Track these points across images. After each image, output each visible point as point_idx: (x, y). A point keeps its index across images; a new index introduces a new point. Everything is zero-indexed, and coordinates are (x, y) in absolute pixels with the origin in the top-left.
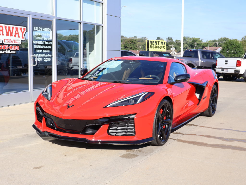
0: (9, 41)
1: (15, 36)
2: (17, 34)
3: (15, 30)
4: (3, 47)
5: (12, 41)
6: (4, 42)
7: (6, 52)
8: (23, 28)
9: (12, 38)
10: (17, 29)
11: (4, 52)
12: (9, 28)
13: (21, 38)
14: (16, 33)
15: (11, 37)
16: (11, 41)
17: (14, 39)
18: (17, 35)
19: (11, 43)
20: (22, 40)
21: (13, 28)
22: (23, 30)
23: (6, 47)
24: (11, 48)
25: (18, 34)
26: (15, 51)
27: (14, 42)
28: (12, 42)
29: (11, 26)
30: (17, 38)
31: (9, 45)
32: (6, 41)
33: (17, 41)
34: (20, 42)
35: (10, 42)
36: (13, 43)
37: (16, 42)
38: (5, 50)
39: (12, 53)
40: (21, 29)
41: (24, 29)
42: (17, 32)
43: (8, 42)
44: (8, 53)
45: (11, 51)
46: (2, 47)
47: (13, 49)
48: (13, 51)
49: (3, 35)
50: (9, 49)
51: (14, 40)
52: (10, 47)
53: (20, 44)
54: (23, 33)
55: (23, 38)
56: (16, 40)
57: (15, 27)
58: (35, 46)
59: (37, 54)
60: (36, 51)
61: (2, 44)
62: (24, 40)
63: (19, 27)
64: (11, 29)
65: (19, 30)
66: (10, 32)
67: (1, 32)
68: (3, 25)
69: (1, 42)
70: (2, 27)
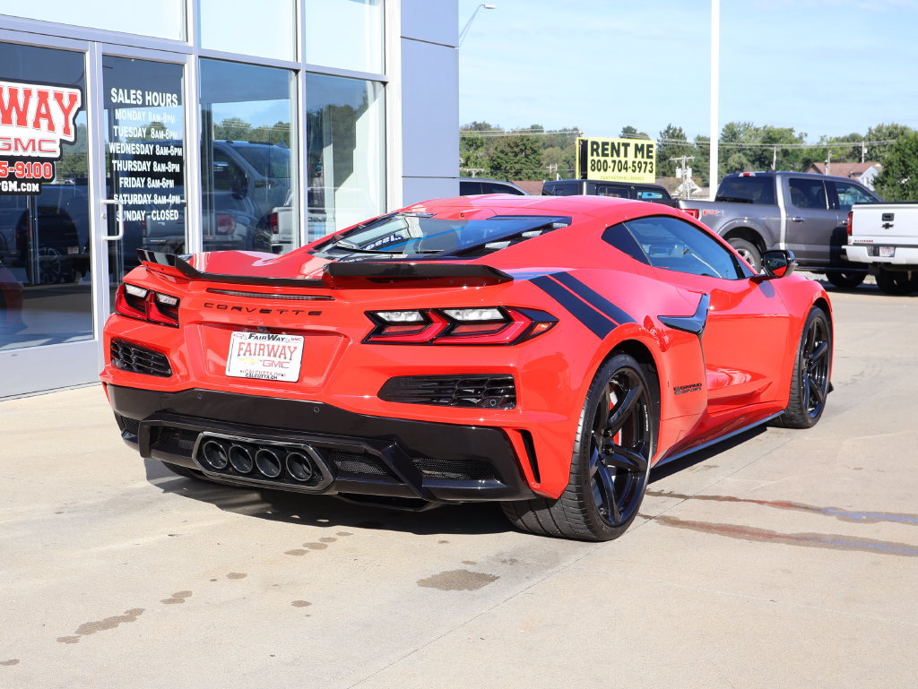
0: (13, 146)
1: (37, 125)
2: (44, 116)
3: (34, 101)
8: (66, 92)
9: (26, 133)
10: (43, 97)
12: (13, 92)
13: (59, 134)
14: (39, 115)
15: (22, 129)
16: (19, 147)
17: (32, 138)
18: (44, 122)
21: (28, 94)
22: (66, 103)
23: (2, 170)
24: (20, 172)
25: (48, 116)
26: (37, 184)
27: (34, 149)
28: (25, 149)
29: (21, 87)
30: (43, 132)
31: (12, 160)
33: (45, 146)
34: (56, 147)
35: (16, 149)
36: (29, 153)
37: (41, 150)
39: (24, 190)
40: (59, 97)
41: (73, 98)
42: (43, 110)
43: (9, 149)
44: (10, 190)
45: (20, 181)
47: (29, 175)
48: (29, 184)
50: (12, 177)
51: (33, 141)
52: (19, 170)
53: (57, 155)
54: (66, 112)
56: (40, 141)
57: (35, 88)
58: (114, 162)
59: (125, 196)
60: (121, 183)
62: (71, 138)
63: (51, 90)
64: (21, 98)
65: (53, 103)
66: (18, 109)
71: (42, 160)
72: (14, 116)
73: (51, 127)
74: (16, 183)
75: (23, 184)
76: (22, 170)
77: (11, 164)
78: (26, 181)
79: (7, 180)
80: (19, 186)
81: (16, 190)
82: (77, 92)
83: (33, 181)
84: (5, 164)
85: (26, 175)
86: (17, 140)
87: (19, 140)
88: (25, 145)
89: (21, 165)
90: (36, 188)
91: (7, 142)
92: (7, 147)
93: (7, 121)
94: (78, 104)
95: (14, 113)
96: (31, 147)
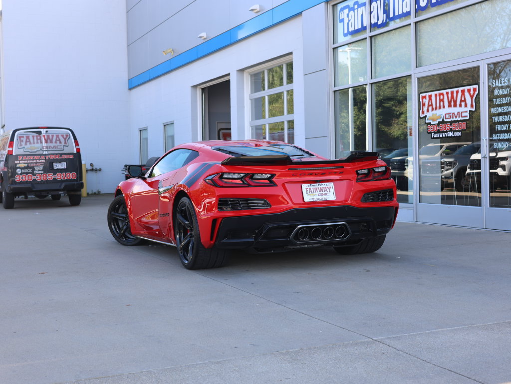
0: (452, 116)
1: (460, 105)
2: (463, 101)
3: (460, 95)
4: (444, 127)
5: (456, 114)
6: (445, 118)
7: (447, 135)
8: (472, 87)
10: (463, 92)
11: (445, 135)
12: (452, 93)
13: (469, 108)
14: (461, 101)
15: (455, 108)
16: (454, 116)
17: (458, 111)
18: (463, 104)
19: (455, 119)
20: (470, 111)
21: (457, 92)
22: (472, 93)
23: (448, 127)
24: (454, 128)
25: (465, 101)
27: (459, 117)
28: (456, 117)
29: (455, 90)
30: (463, 109)
31: (451, 122)
32: (447, 116)
33: (464, 114)
34: (467, 114)
35: (453, 118)
36: (458, 119)
37: (462, 117)
38: (447, 132)
39: (455, 135)
40: (469, 91)
41: (475, 90)
42: (463, 99)
43: (450, 118)
44: (450, 136)
45: (454, 132)
47: (457, 128)
48: (457, 133)
49: (444, 107)
50: (451, 130)
51: (459, 113)
52: (453, 126)
53: (468, 118)
54: (472, 97)
55: (472, 106)
56: (462, 112)
57: (460, 89)
58: (493, 118)
59: (498, 135)
60: (497, 128)
61: (443, 122)
62: (473, 109)
63: (466, 88)
64: (455, 95)
65: (467, 94)
66: (454, 100)
67: (442, 103)
68: (444, 92)
69: (441, 120)
70: (442, 94)
71: (462, 121)
72: (452, 103)
73: (466, 105)
74: (452, 132)
76: (455, 126)
77: (451, 125)
78: (456, 131)
79: (449, 131)
80: (453, 134)
81: (452, 136)
82: (477, 86)
83: (459, 131)
84: (449, 125)
86: (453, 113)
89: (454, 124)
90: (459, 134)
91: (450, 115)
93: (450, 106)
94: (477, 92)
95: (453, 102)
96: (458, 116)
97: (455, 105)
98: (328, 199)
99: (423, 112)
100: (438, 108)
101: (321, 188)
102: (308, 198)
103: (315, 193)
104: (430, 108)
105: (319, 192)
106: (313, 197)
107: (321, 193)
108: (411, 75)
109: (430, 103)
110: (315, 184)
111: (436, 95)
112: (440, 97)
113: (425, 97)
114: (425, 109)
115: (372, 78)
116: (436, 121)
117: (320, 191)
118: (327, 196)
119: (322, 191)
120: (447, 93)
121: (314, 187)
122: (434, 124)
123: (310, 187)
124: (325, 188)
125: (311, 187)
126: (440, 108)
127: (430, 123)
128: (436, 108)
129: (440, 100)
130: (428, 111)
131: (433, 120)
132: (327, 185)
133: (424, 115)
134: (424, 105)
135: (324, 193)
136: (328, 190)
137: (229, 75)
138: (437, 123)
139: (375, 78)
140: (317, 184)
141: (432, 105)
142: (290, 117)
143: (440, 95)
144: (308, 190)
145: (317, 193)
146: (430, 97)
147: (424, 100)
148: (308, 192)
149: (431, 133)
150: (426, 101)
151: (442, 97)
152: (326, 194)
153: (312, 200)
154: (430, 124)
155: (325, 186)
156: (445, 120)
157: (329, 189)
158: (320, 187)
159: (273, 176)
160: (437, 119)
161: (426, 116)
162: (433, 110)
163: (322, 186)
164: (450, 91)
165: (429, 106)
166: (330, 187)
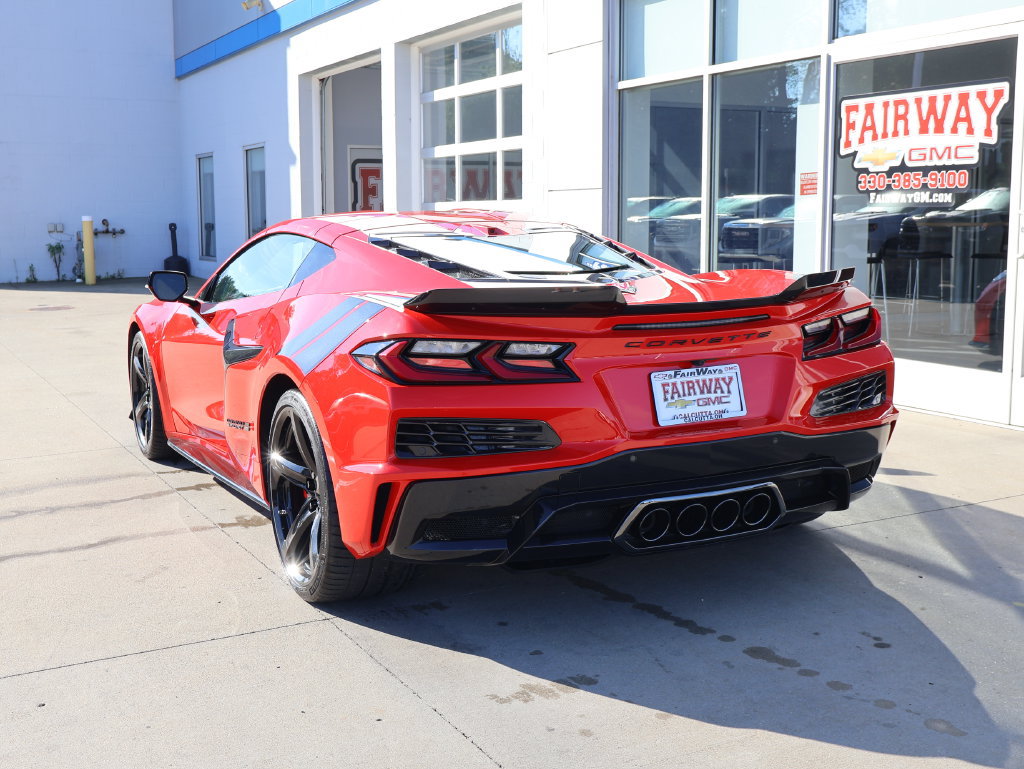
0: (928, 156)
1: (954, 130)
2: (963, 120)
3: (954, 104)
4: (905, 181)
6: (910, 159)
7: (913, 199)
8: (990, 88)
9: (943, 141)
10: (964, 99)
11: (908, 199)
12: (933, 100)
14: (958, 119)
15: (938, 137)
16: (934, 155)
17: (948, 145)
18: (962, 127)
19: (935, 162)
21: (947, 98)
22: (990, 100)
23: (915, 179)
24: (933, 182)
25: (968, 119)
26: (951, 194)
27: (949, 157)
28: (940, 158)
29: (940, 93)
30: (962, 137)
31: (926, 170)
32: (915, 155)
33: (962, 152)
34: (974, 152)
35: (931, 158)
36: (945, 162)
37: (956, 157)
38: (912, 190)
39: (935, 201)
40: (982, 96)
41: (998, 94)
42: (963, 114)
43: (924, 159)
44: (922, 201)
45: (933, 192)
46: (902, 181)
47: (943, 185)
48: (941, 194)
49: (907, 132)
50: (925, 187)
51: (950, 148)
52: (932, 179)
53: (975, 160)
54: (989, 111)
55: (988, 132)
56: (957, 147)
57: (956, 91)
61: (903, 168)
62: (993, 140)
63: (973, 89)
64: (940, 105)
65: (974, 104)
66: (936, 117)
67: (901, 124)
68: (910, 97)
69: (897, 163)
70: (905, 102)
71: (958, 168)
72: (932, 125)
73: (970, 131)
74: (928, 193)
75: (935, 195)
76: (935, 179)
77: (925, 175)
78: (939, 191)
79: (919, 190)
80: (931, 197)
81: (927, 201)
82: (1005, 86)
83: (946, 191)
84: (919, 175)
85: (939, 185)
86: (933, 149)
87: (935, 149)
88: (940, 154)
89: (935, 174)
90: (948, 198)
91: (923, 152)
92: (922, 157)
93: (924, 130)
94: (1005, 99)
95: (932, 122)
96: (946, 155)
97: (939, 129)
98: (725, 416)
99: (848, 144)
100: (890, 135)
101: (704, 381)
102: (668, 414)
103: (687, 398)
104: (868, 135)
105: (699, 396)
106: (684, 412)
107: (706, 395)
108: (819, 56)
109: (869, 123)
110: (690, 370)
111: (886, 105)
112: (897, 110)
113: (855, 108)
114: (855, 135)
115: (714, 62)
116: (882, 164)
117: (702, 392)
118: (721, 407)
119: (709, 392)
120: (918, 101)
121: (684, 379)
122: (877, 173)
123: (673, 380)
124: (717, 380)
125: (678, 380)
126: (896, 134)
127: (867, 169)
128: (885, 135)
129: (898, 117)
130: (861, 140)
131: (876, 163)
132: (720, 371)
133: (850, 151)
134: (851, 126)
135: (713, 396)
136: (725, 388)
137: (378, 52)
138: (886, 169)
139: (723, 61)
140: (694, 370)
141: (873, 127)
142: (512, 143)
143: (897, 103)
144: (670, 389)
145: (693, 397)
146: (870, 108)
147: (853, 116)
148: (669, 396)
149: (868, 192)
150: (858, 118)
151: (902, 110)
152: (719, 401)
153: (681, 422)
154: (866, 171)
155: (717, 375)
156: (909, 164)
157: (728, 385)
158: (701, 377)
159: (566, 348)
160: (886, 161)
161: (855, 153)
162: (875, 137)
163: (707, 377)
164: (925, 95)
165: (865, 129)
166: (731, 379)
